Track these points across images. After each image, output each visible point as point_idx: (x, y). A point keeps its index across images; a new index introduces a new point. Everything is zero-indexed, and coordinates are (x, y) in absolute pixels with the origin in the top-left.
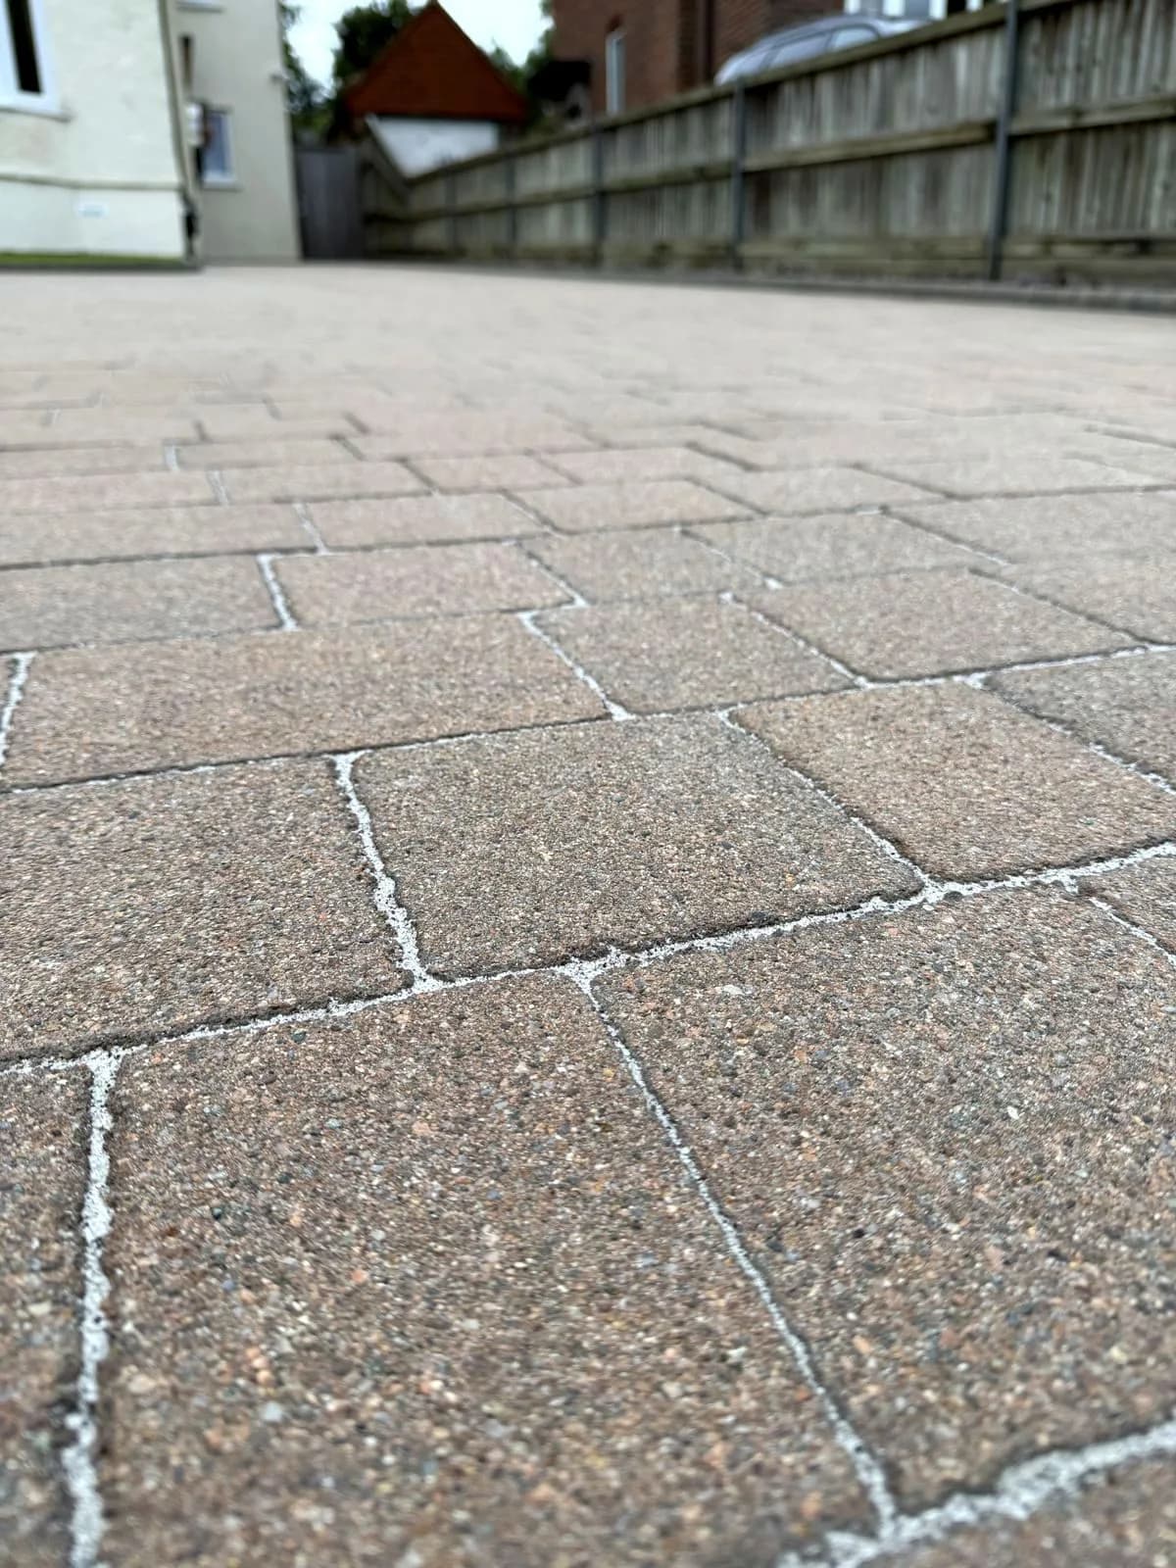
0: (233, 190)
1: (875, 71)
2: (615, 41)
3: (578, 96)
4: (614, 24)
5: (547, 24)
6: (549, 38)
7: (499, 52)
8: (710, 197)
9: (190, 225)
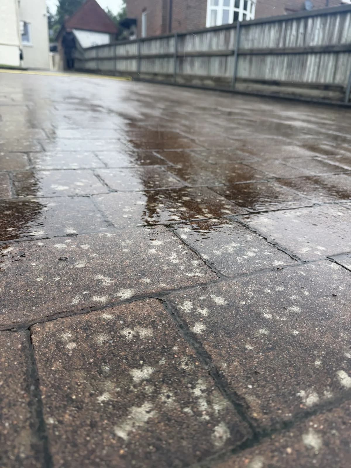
0: (31, 47)
1: (209, 35)
2: (144, 14)
3: (133, 28)
4: (144, 10)
5: (125, 6)
6: (124, 10)
7: (109, 11)
8: (168, 62)
9: (21, 57)
